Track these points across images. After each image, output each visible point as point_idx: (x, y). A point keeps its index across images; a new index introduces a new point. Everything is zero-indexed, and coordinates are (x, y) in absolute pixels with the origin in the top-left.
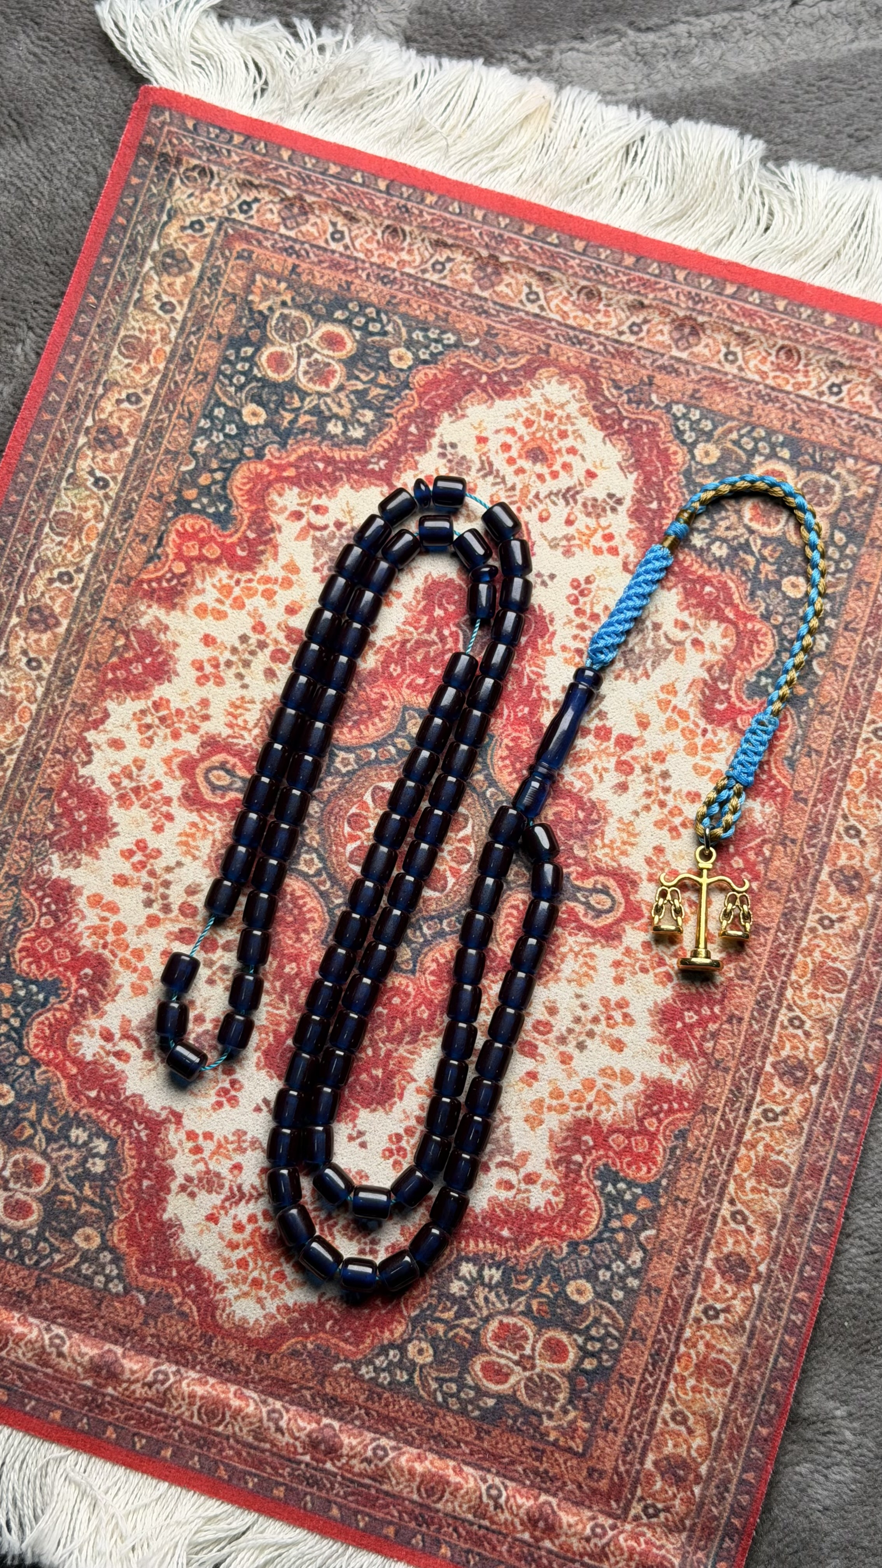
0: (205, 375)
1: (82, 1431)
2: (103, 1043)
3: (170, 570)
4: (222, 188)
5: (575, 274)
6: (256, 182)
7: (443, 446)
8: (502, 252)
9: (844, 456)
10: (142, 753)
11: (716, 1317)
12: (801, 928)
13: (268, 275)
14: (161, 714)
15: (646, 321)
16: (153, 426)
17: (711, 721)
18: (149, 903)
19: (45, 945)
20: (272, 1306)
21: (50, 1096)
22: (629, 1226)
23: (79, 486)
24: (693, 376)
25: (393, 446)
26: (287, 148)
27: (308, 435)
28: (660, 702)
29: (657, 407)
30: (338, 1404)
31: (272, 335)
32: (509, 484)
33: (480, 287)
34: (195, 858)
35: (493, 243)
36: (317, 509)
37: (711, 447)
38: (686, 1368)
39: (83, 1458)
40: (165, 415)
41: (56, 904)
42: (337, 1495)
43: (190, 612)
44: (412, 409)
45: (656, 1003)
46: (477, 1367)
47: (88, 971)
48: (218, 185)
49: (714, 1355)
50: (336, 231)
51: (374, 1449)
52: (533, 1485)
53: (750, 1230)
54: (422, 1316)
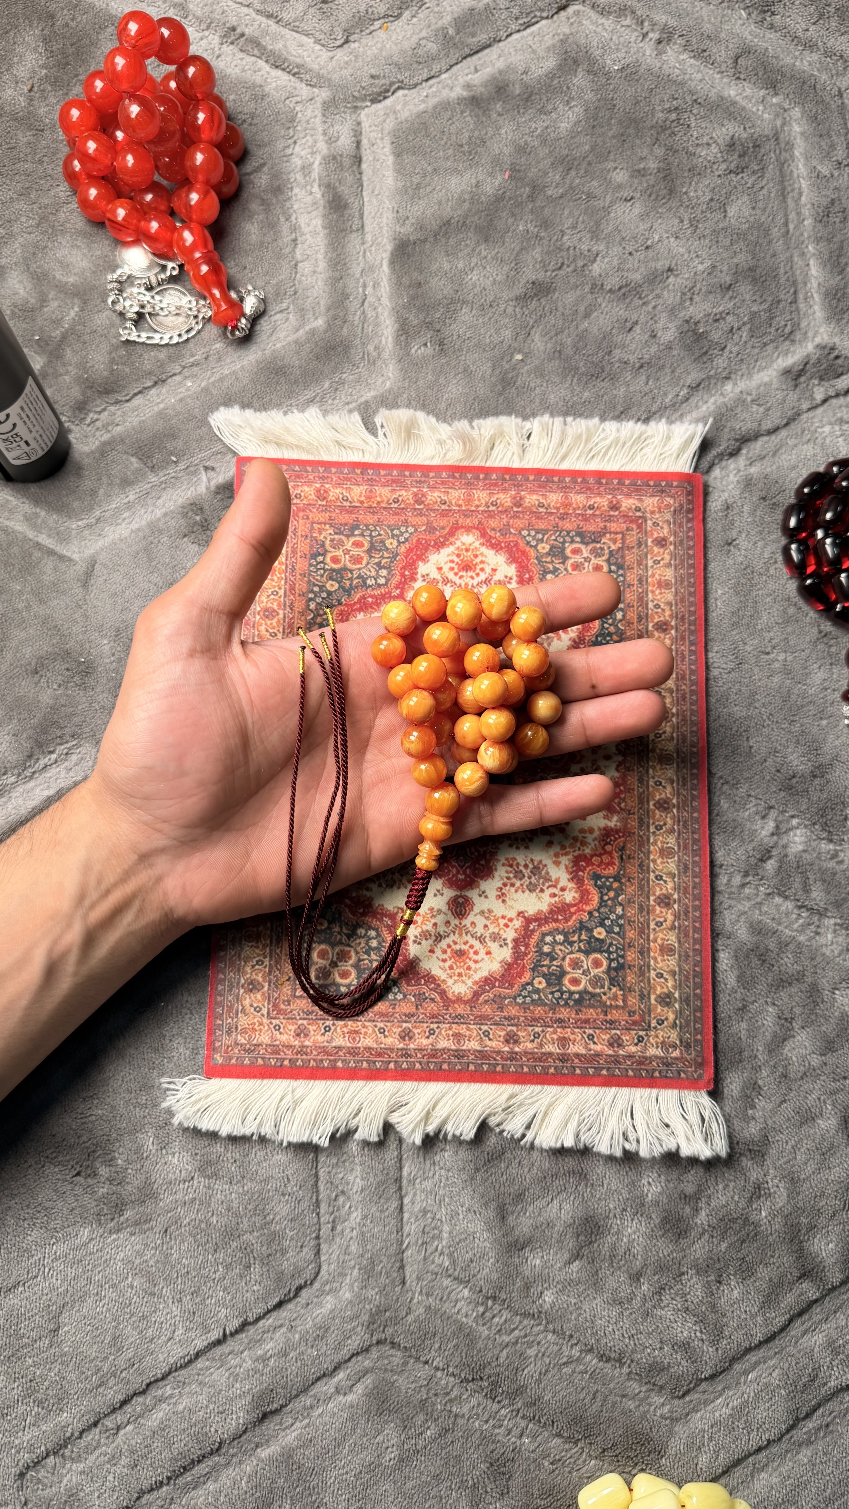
0: (630, 947)
3: (612, 845)
4: (655, 1046)
5: (469, 1051)
6: (640, 1055)
7: (506, 944)
13: (617, 1007)
15: (428, 1038)
16: (644, 913)
20: (458, 543)
23: (669, 873)
24: (397, 1016)
25: (529, 937)
26: (631, 1077)
27: (571, 931)
29: (410, 995)
30: (419, 514)
31: (605, 976)
33: (513, 1032)
35: (514, 1055)
36: (554, 895)
40: (641, 920)
42: (408, 480)
44: (526, 958)
46: (366, 544)
50: (592, 1040)
53: (267, 631)
54: (395, 557)
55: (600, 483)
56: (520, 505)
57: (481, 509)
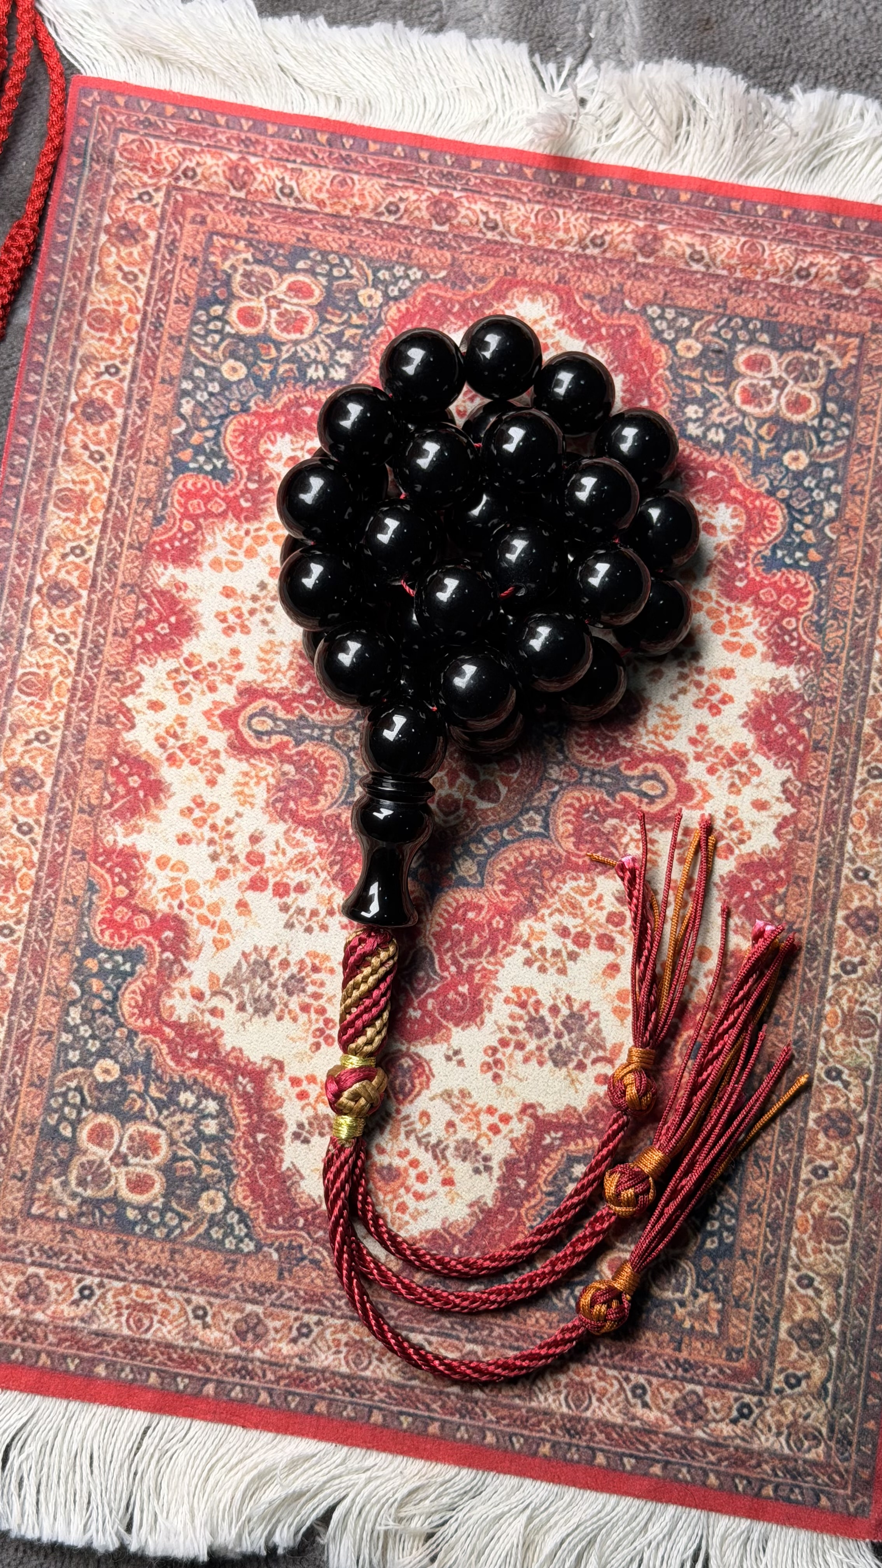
0: (750, 1211)
2: (713, 522)
4: (774, 1430)
7: (488, 1169)
10: (734, 800)
11: (107, 368)
12: (66, 728)
13: (705, 1335)
15: (295, 1341)
16: (793, 1145)
17: (176, 918)
19: (787, 602)
21: (750, 465)
22: (196, 433)
23: (856, 1067)
24: (237, 1285)
25: (540, 1161)
26: (711, 1488)
28: (229, 929)
29: (270, 1246)
32: (413, 1137)
36: (605, 1080)
37: (209, 1209)
38: (129, 320)
40: (784, 1158)
41: (784, 642)
42: (424, 169)
44: (527, 1205)
46: (317, 292)
47: (739, 584)
48: (780, 1433)
49: (106, 335)
51: (398, 209)
52: (253, 202)
53: (85, 447)
54: (373, 328)
55: (831, 226)
56: (653, 252)
57: (570, 249)
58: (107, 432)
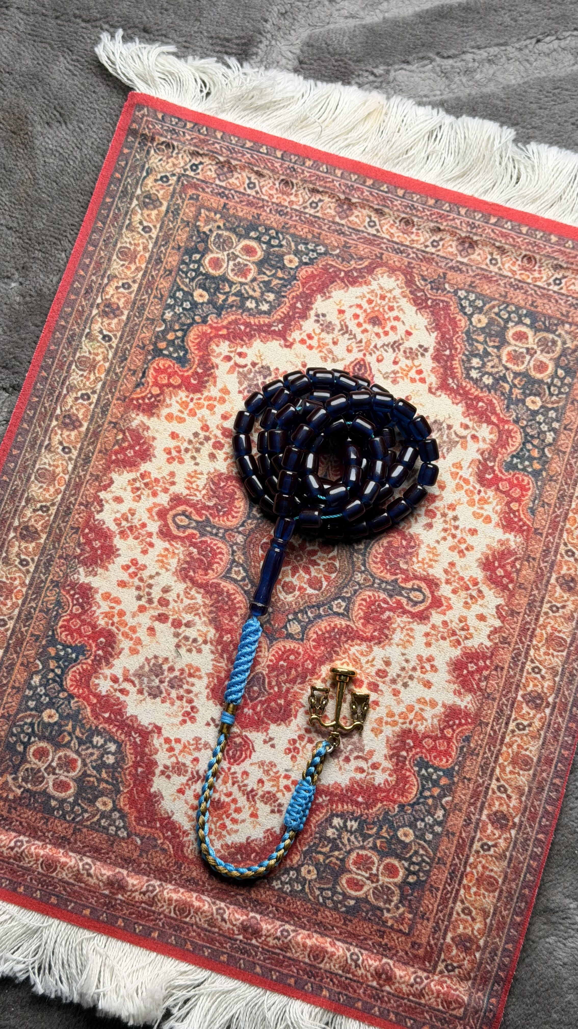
0: (171, 272)
1: (103, 922)
2: (112, 684)
3: (150, 392)
4: (180, 156)
5: (398, 210)
6: (201, 152)
7: (317, 316)
8: (353, 196)
9: (563, 323)
10: (134, 505)
11: (489, 850)
12: (539, 612)
13: (209, 210)
14: (145, 481)
15: (441, 239)
16: (138, 304)
17: (483, 485)
18: (139, 598)
19: (76, 624)
21: (80, 717)
22: (436, 794)
23: (93, 340)
24: (471, 273)
25: (287, 316)
26: (220, 131)
27: (234, 309)
28: (452, 474)
29: (449, 292)
30: (259, 904)
31: (212, 247)
32: (358, 339)
33: (340, 217)
34: (167, 570)
35: (348, 191)
36: (240, 355)
37: (482, 317)
38: (471, 881)
39: (104, 938)
40: (146, 297)
41: (82, 598)
42: (259, 959)
43: (163, 418)
44: (298, 293)
45: (451, 659)
46: (344, 881)
47: (102, 640)
48: (178, 154)
49: (487, 873)
50: (251, 183)
51: (282, 931)
52: (378, 953)
53: (509, 797)
54: (310, 850)
57: (171, 886)
58: (494, 804)
